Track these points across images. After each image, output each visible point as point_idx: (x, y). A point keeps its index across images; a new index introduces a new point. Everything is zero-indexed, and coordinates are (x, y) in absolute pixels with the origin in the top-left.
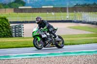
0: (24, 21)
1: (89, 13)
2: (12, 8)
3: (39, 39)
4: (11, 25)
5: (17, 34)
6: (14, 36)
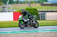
0: (47, 11)
2: (40, 3)
3: (22, 22)
4: (39, 13)
5: (42, 18)
6: (41, 19)
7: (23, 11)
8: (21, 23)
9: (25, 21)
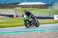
1: (2, 9)
7: (26, 11)
8: (27, 22)
9: (30, 20)
